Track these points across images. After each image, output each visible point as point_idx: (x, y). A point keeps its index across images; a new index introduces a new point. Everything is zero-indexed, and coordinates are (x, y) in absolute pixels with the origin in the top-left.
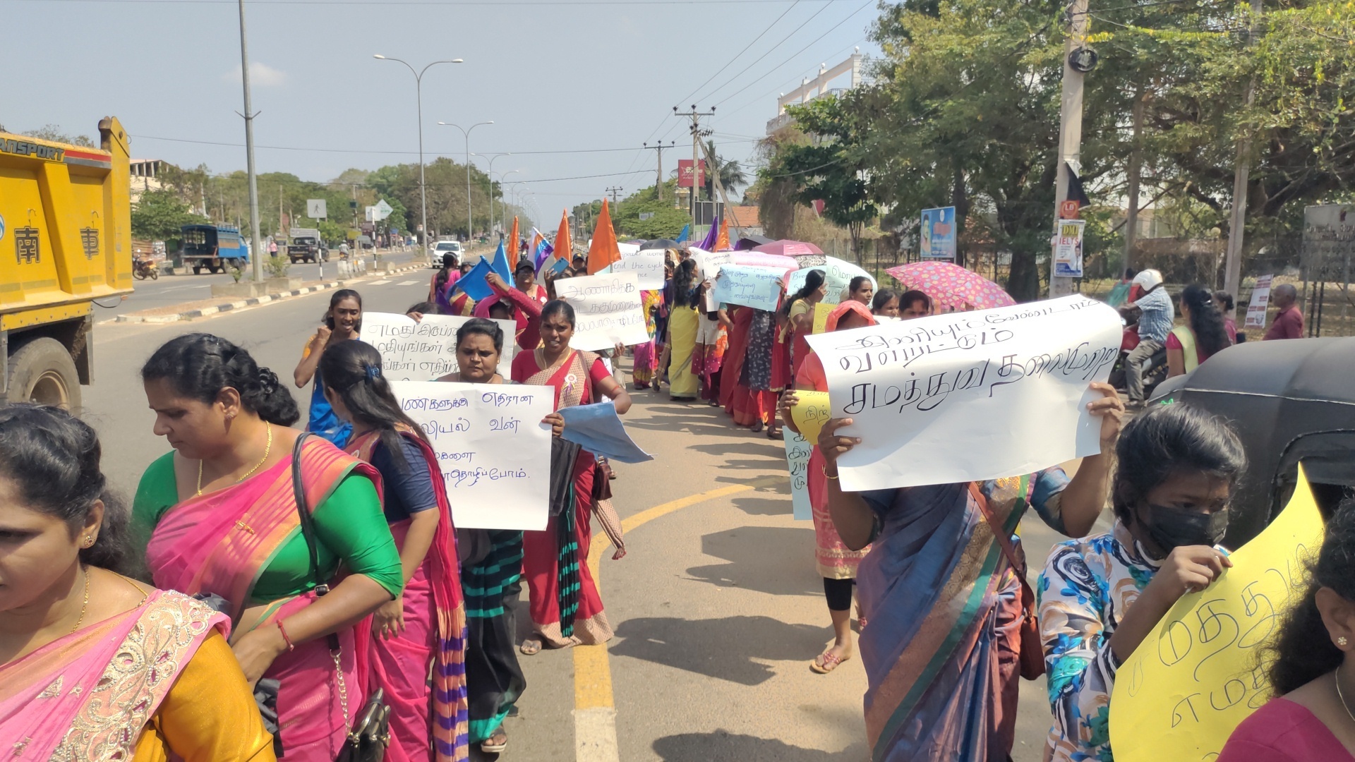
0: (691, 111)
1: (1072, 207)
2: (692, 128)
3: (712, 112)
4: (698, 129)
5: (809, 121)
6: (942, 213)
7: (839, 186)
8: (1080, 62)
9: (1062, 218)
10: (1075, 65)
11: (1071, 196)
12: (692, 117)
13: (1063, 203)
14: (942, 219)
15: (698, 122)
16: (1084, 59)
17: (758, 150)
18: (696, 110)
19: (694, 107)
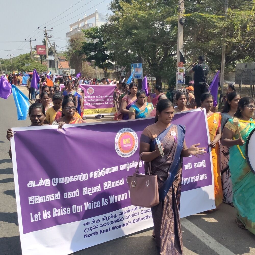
0: (44, 29)
1: (181, 64)
2: (45, 35)
3: (51, 29)
4: (47, 35)
5: (90, 35)
6: (138, 65)
7: (100, 56)
8: (182, 22)
9: (179, 67)
10: (181, 23)
11: (181, 61)
12: (45, 31)
13: (179, 63)
14: (138, 67)
15: (47, 33)
16: (183, 21)
17: (68, 43)
18: (46, 29)
19: (45, 27)
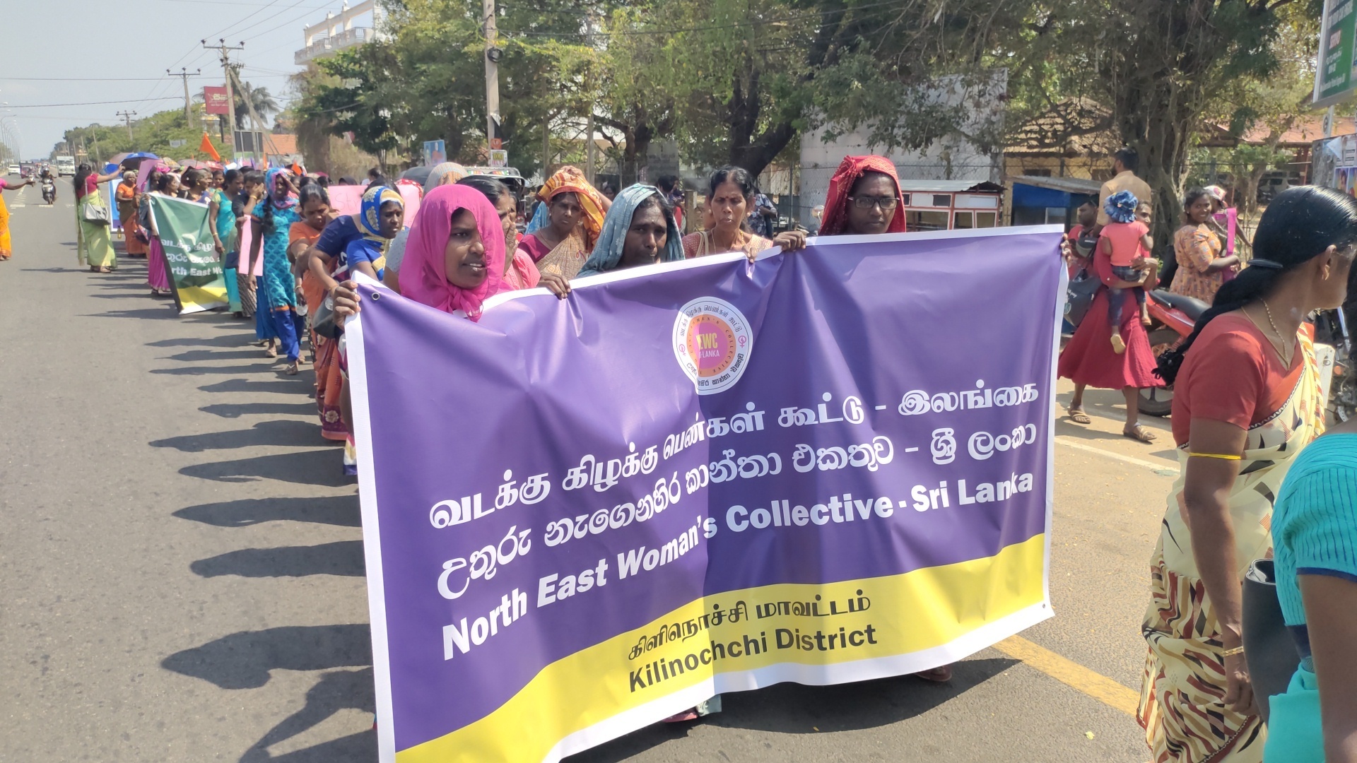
0: (220, 44)
1: (497, 142)
2: (222, 60)
3: (241, 46)
4: (229, 62)
5: (336, 70)
6: (437, 144)
7: (365, 121)
8: (493, 57)
9: (493, 148)
11: (496, 136)
12: (221, 50)
13: (492, 140)
14: (437, 149)
15: (228, 55)
16: (496, 55)
17: (289, 84)
18: (224, 44)
19: (222, 41)
